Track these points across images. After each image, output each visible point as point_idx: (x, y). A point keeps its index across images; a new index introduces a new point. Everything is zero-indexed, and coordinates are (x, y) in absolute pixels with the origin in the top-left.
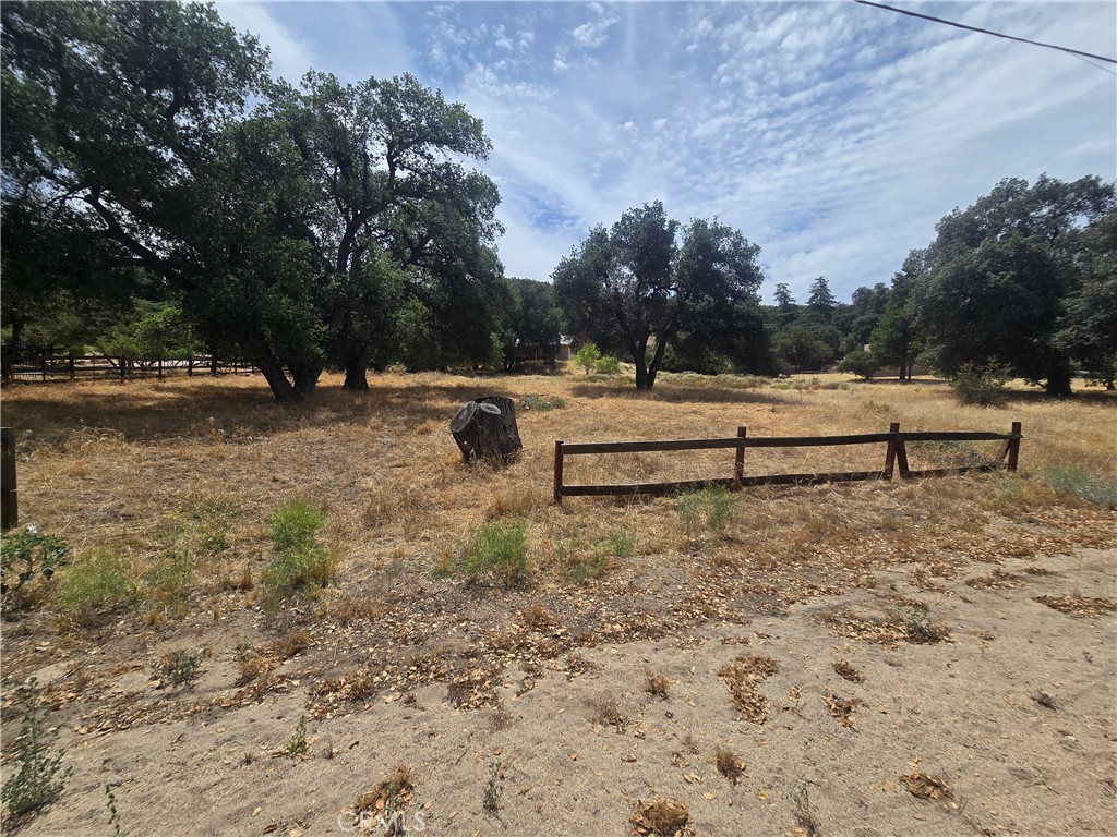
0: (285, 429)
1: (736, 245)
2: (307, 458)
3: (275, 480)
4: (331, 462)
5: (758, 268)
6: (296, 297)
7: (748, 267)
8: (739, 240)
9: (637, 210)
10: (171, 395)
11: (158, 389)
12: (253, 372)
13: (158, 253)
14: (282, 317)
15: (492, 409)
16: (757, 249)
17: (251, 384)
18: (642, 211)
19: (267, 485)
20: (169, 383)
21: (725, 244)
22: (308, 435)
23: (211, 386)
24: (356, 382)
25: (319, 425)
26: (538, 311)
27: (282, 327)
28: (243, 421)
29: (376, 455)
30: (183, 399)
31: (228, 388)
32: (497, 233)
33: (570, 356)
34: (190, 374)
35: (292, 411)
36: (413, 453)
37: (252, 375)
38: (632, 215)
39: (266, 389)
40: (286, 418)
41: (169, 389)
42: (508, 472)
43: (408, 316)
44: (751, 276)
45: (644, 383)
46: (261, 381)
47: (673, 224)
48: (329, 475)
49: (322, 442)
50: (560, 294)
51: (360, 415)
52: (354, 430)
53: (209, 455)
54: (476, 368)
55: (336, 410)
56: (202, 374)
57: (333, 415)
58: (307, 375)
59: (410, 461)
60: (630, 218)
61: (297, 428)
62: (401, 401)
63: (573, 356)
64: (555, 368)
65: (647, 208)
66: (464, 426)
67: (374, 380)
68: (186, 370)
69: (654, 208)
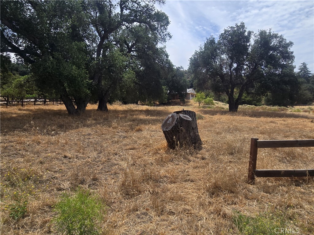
0: (72, 128)
1: (280, 42)
2: (83, 143)
3: (65, 157)
4: (95, 146)
5: (292, 53)
6: (79, 67)
7: (287, 52)
8: (282, 39)
9: (231, 27)
10: (25, 112)
11: (20, 110)
12: (60, 104)
13: (21, 48)
14: (73, 75)
15: (187, 118)
16: (291, 44)
17: (59, 108)
18: (234, 28)
19: (61, 160)
20: (25, 108)
21: (274, 42)
22: (82, 131)
23: (42, 109)
24: (103, 107)
25: (88, 126)
26: (178, 78)
27: (72, 80)
28: (53, 124)
29: (117, 142)
30: (29, 114)
31: (49, 110)
32: (168, 38)
33: (191, 98)
34: (35, 104)
35: (75, 119)
36: (136, 142)
37: (60, 105)
38: (229, 29)
39: (64, 111)
40: (72, 123)
41: (24, 110)
42: (199, 156)
43: (128, 76)
44: (289, 56)
45: (233, 109)
46: (63, 107)
47: (250, 33)
48: (95, 154)
49: (89, 134)
50: (194, 67)
51: (107, 122)
52: (105, 129)
53: (33, 141)
54: (150, 102)
55: (95, 120)
56: (39, 104)
57: (94, 122)
58: (82, 103)
59: (136, 146)
60: (228, 31)
61: (77, 127)
62: (123, 115)
63: (192, 98)
64: (184, 103)
65: (237, 26)
66: (171, 127)
67: (110, 107)
68: (34, 103)
69: (240, 26)
